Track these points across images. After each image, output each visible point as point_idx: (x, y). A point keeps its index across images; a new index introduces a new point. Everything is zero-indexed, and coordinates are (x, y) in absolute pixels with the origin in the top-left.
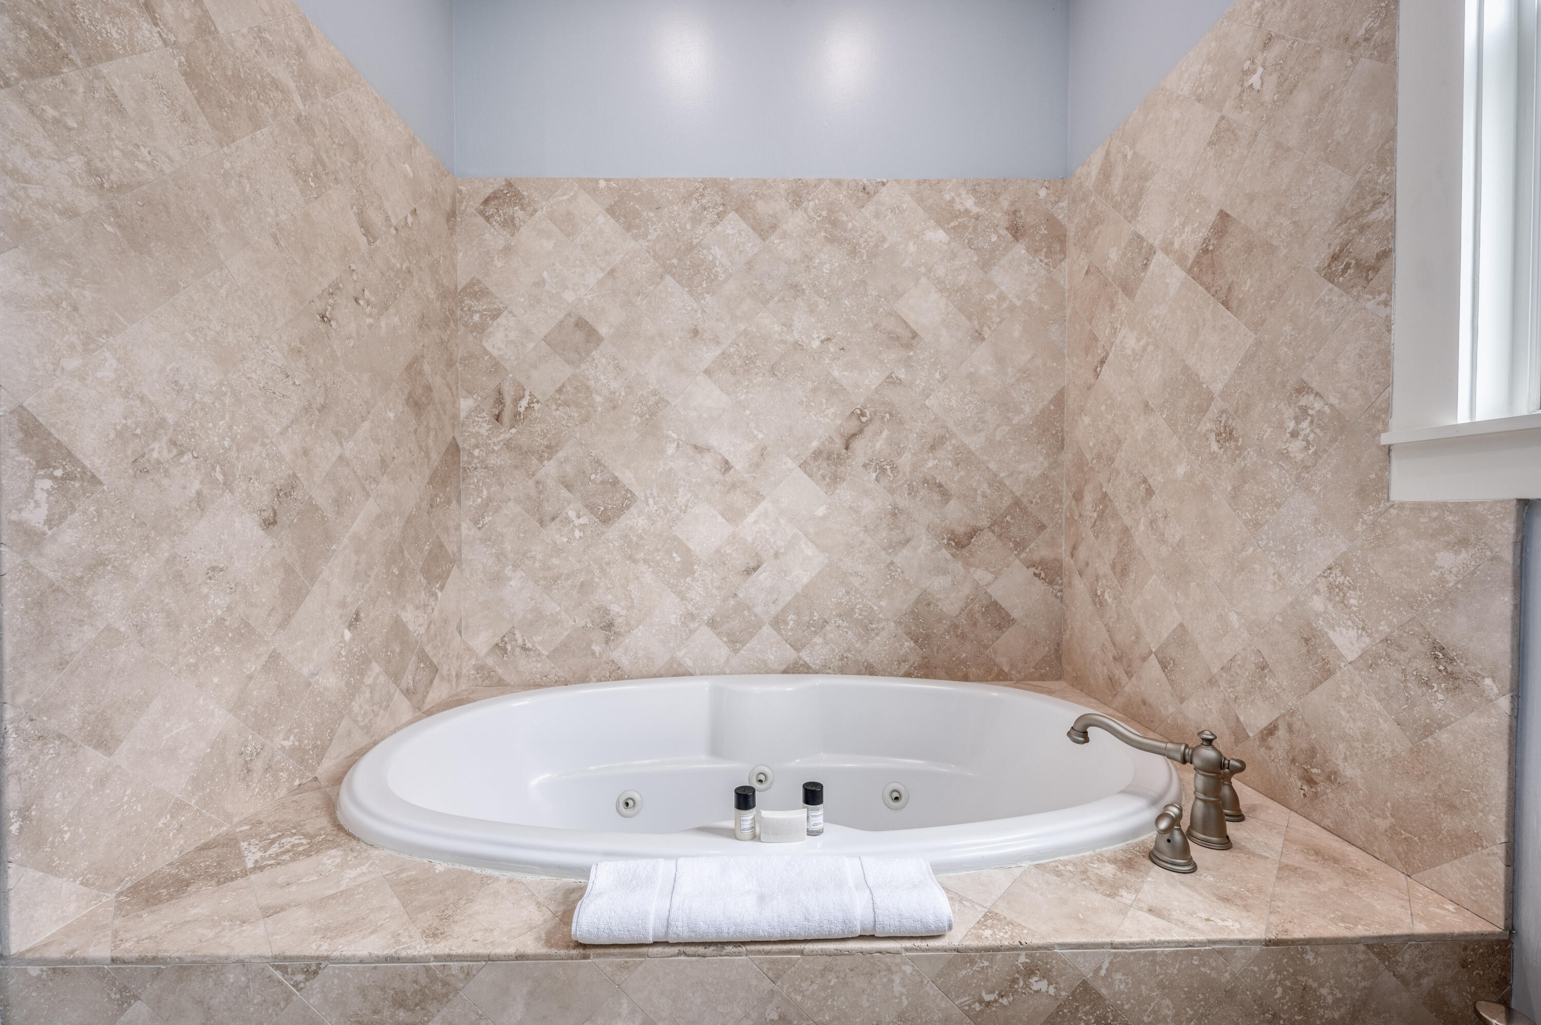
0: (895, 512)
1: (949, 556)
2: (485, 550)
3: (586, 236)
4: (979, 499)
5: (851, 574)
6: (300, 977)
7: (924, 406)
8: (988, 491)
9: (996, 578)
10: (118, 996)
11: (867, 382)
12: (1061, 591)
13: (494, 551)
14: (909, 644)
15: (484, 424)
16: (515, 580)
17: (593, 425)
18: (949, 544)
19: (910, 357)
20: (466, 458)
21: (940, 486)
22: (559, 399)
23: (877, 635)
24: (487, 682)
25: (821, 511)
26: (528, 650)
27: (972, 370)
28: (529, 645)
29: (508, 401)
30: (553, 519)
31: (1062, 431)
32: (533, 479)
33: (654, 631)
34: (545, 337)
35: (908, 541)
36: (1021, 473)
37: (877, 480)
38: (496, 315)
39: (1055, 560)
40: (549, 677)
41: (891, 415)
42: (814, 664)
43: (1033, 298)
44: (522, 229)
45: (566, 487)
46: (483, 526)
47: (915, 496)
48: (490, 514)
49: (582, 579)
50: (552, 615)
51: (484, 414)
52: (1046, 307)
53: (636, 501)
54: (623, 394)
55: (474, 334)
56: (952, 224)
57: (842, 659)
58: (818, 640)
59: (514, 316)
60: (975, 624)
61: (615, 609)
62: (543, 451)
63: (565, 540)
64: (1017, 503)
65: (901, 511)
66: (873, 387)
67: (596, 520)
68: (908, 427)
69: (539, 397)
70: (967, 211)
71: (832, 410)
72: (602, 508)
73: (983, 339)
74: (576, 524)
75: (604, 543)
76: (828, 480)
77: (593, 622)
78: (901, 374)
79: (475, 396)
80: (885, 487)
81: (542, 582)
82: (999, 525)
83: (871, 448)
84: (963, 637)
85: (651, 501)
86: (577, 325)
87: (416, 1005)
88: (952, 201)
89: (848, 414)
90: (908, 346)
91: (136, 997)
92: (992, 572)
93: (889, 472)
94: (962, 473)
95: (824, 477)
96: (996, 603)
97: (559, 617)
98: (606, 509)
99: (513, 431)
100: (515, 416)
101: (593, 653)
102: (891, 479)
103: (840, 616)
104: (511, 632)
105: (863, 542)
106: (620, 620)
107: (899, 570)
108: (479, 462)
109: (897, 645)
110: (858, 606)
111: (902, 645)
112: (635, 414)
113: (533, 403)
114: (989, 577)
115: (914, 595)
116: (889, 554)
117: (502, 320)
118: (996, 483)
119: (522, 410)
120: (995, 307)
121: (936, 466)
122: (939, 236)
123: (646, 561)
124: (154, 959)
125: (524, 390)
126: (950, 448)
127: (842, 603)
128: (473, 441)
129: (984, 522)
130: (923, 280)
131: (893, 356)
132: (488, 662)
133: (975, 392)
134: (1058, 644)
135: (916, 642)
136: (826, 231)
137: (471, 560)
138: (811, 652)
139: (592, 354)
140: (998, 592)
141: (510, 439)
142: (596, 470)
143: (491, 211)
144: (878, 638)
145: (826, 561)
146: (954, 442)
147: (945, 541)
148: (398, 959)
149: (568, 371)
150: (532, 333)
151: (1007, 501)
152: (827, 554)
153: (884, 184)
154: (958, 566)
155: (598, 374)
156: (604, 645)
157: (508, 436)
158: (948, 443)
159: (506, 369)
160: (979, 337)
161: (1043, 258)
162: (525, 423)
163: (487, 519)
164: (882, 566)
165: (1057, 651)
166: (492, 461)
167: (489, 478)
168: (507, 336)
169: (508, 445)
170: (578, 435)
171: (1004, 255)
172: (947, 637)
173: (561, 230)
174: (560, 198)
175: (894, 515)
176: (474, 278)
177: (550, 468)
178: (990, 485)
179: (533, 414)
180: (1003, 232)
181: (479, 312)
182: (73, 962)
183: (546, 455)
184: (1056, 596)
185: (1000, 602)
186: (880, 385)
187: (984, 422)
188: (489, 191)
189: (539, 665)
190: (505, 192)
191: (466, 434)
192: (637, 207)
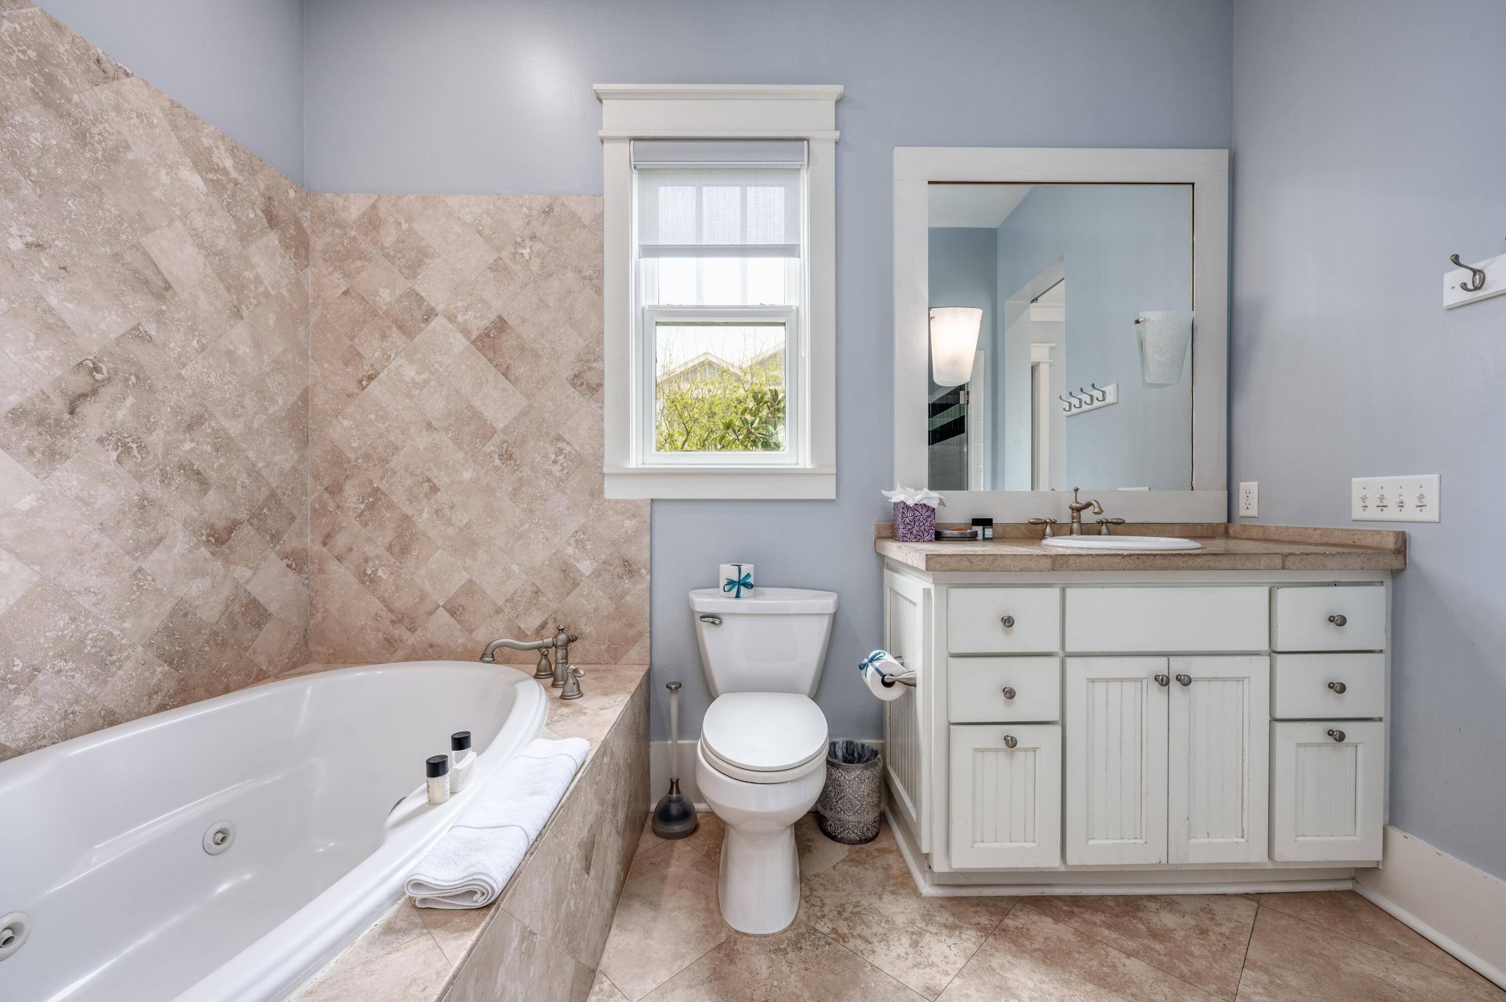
0: (144, 505)
1: (208, 555)
4: (239, 489)
5: (79, 592)
7: (180, 377)
8: (247, 482)
9: (255, 573)
11: (103, 326)
12: (307, 579)
14: (162, 669)
18: (208, 541)
19: (162, 312)
21: (198, 473)
23: (119, 668)
25: (27, 503)
27: (231, 347)
31: (307, 427)
35: (160, 540)
36: (276, 464)
37: (119, 460)
39: (303, 549)
41: (138, 378)
42: (14, 740)
43: (284, 291)
47: (170, 484)
52: (295, 306)
56: (210, 176)
57: (65, 716)
58: (23, 701)
60: (235, 628)
64: (273, 494)
65: (152, 503)
66: (113, 336)
68: (160, 398)
70: (225, 171)
71: (47, 353)
73: (242, 318)
76: (39, 456)
78: (152, 329)
80: (129, 471)
82: (256, 517)
83: (110, 417)
84: (223, 644)
88: (210, 149)
89: (73, 363)
90: (160, 297)
92: (250, 568)
93: (135, 452)
94: (222, 460)
95: (31, 451)
96: (255, 600)
102: (139, 461)
103: (61, 656)
105: (97, 546)
107: (149, 578)
109: (147, 674)
110: (90, 636)
111: (153, 673)
114: (249, 573)
115: (168, 605)
116: (136, 559)
118: (254, 473)
120: (252, 287)
121: (193, 450)
122: (196, 181)
126: (209, 431)
127: (64, 636)
129: (243, 515)
130: (178, 224)
131: (140, 303)
133: (234, 373)
134: (306, 630)
135: (170, 664)
136: (34, 81)
138: (9, 724)
140: (255, 589)
144: (121, 672)
145: (36, 578)
146: (213, 424)
147: (204, 538)
151: (264, 493)
152: (37, 568)
153: (127, 75)
154: (217, 565)
158: (207, 424)
160: (237, 314)
161: (292, 257)
164: (126, 575)
165: (305, 636)
171: (261, 238)
172: (207, 649)
175: (142, 507)
178: (249, 475)
180: (261, 214)
184: (304, 584)
185: (258, 598)
186: (124, 335)
187: (243, 407)
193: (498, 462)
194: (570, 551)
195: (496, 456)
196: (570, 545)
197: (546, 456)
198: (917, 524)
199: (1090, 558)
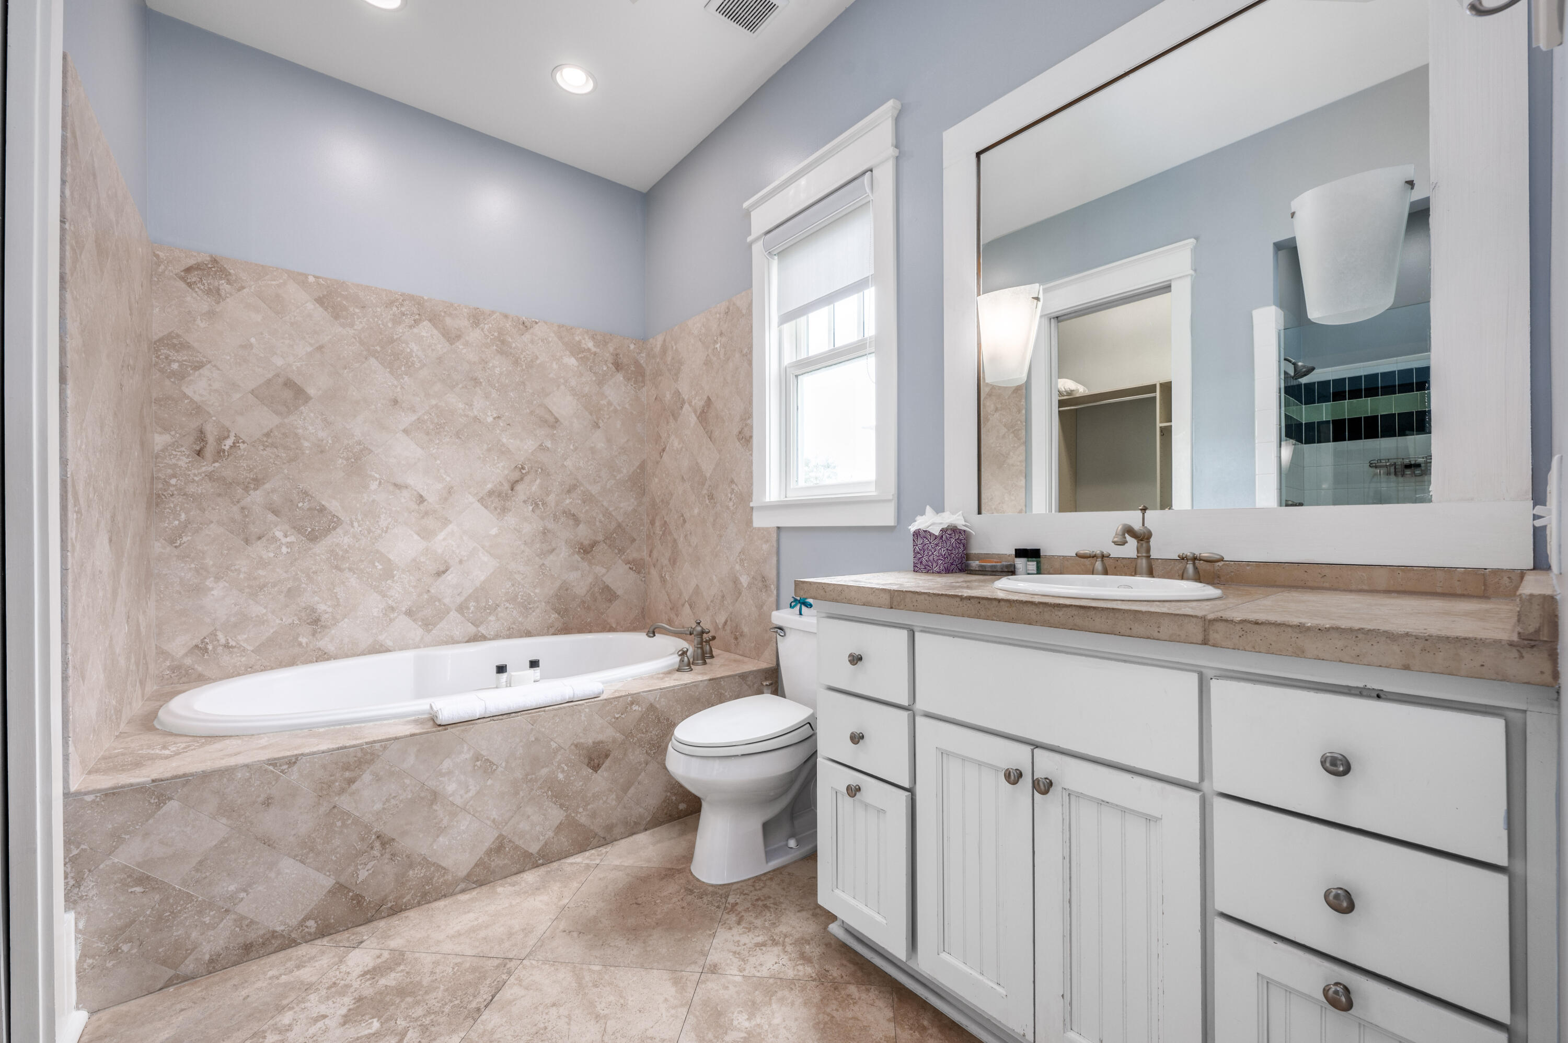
0: (545, 532)
1: (579, 559)
2: (182, 565)
3: (295, 317)
4: (598, 523)
5: (516, 573)
6: (285, 767)
7: (563, 466)
8: (603, 519)
9: (608, 571)
10: (156, 800)
11: (526, 447)
12: (644, 577)
13: (193, 566)
14: (554, 616)
15: (184, 458)
16: (218, 590)
17: (301, 464)
18: (579, 551)
19: (554, 434)
20: (160, 486)
21: (574, 515)
22: (266, 441)
23: (533, 611)
24: (184, 679)
25: (494, 531)
26: (232, 647)
27: (592, 445)
28: (232, 643)
29: (211, 439)
30: (260, 538)
31: (644, 484)
32: (238, 505)
33: (358, 622)
34: (253, 390)
35: (553, 550)
36: (621, 508)
37: (533, 511)
38: (198, 366)
39: (641, 559)
40: (254, 668)
41: (542, 470)
42: (489, 635)
43: (627, 406)
44: (228, 300)
45: (273, 512)
46: (180, 545)
47: (558, 521)
48: (189, 534)
49: (289, 586)
50: (257, 616)
51: (183, 449)
52: (634, 413)
53: (341, 524)
54: (330, 442)
55: (172, 380)
56: (580, 356)
57: (509, 629)
58: (492, 618)
59: (219, 369)
60: (595, 600)
61: (322, 607)
62: (249, 483)
63: (272, 555)
64: (619, 525)
65: (549, 531)
66: (530, 451)
67: (304, 539)
68: (553, 478)
69: (244, 438)
70: (589, 350)
71: (502, 464)
72: (309, 530)
73: (599, 427)
74: (284, 543)
75: (311, 556)
76: (499, 510)
77: (299, 619)
78: (549, 444)
79: (173, 433)
80: (538, 516)
81: (247, 590)
82: (609, 539)
83: (529, 490)
84: (589, 608)
85: (356, 524)
86: (285, 384)
87: (356, 768)
88: (580, 342)
89: (513, 467)
90: (553, 427)
91: (170, 799)
92: (605, 568)
93: (541, 506)
94: (587, 508)
95: (496, 508)
96: (608, 586)
97: (265, 618)
98: (313, 530)
99: (217, 465)
100: (219, 453)
101: (300, 644)
102: (543, 510)
103: (507, 601)
104: (213, 634)
105: (523, 551)
106: (327, 616)
107: (548, 569)
108: (176, 490)
109: (547, 617)
110: (520, 594)
111: (550, 617)
112: (341, 458)
113: (238, 442)
114: (604, 571)
115: (558, 584)
116: (541, 559)
117: (205, 371)
118: (607, 514)
119: (227, 448)
120: (606, 409)
121: (571, 503)
122: (572, 361)
123: (350, 569)
124: (184, 775)
125: (229, 431)
126: (579, 492)
127: (509, 592)
128: (170, 471)
129: (600, 537)
130: (562, 387)
131: (543, 432)
132: (185, 662)
133: (595, 459)
134: (643, 608)
135: (559, 614)
136: (497, 346)
137: (166, 574)
138: (487, 627)
139: (301, 409)
140: (608, 580)
141: (213, 471)
142: (303, 499)
143: (193, 278)
144: (534, 614)
145: (498, 565)
146: (582, 488)
147: (577, 550)
148: (346, 747)
149: (276, 420)
150: (239, 386)
151: (613, 525)
152: (498, 560)
153: (536, 323)
154: (585, 565)
155: (306, 425)
156: (311, 637)
157: (210, 469)
158: (578, 489)
159: (208, 413)
160: (596, 426)
161: (632, 384)
162: (229, 459)
163: (185, 539)
164: (537, 566)
165: (642, 612)
166: (191, 489)
167: (188, 504)
168: (210, 385)
169: (210, 476)
170: (286, 471)
171: (611, 379)
172: (579, 609)
173: (270, 308)
174: (269, 282)
175: (544, 533)
176: (173, 332)
177: (256, 497)
178: (604, 515)
179: (239, 452)
180: (611, 365)
181: (178, 361)
182: (122, 787)
183: (252, 486)
184: (642, 580)
185: (610, 585)
186: (535, 450)
187: (600, 477)
188: (191, 262)
189: (244, 659)
190: (210, 266)
191: (161, 465)
192: (344, 303)
193: (707, 502)
194: (737, 567)
195: (707, 497)
196: (737, 563)
197: (727, 495)
198: (926, 553)
199: (926, 597)
